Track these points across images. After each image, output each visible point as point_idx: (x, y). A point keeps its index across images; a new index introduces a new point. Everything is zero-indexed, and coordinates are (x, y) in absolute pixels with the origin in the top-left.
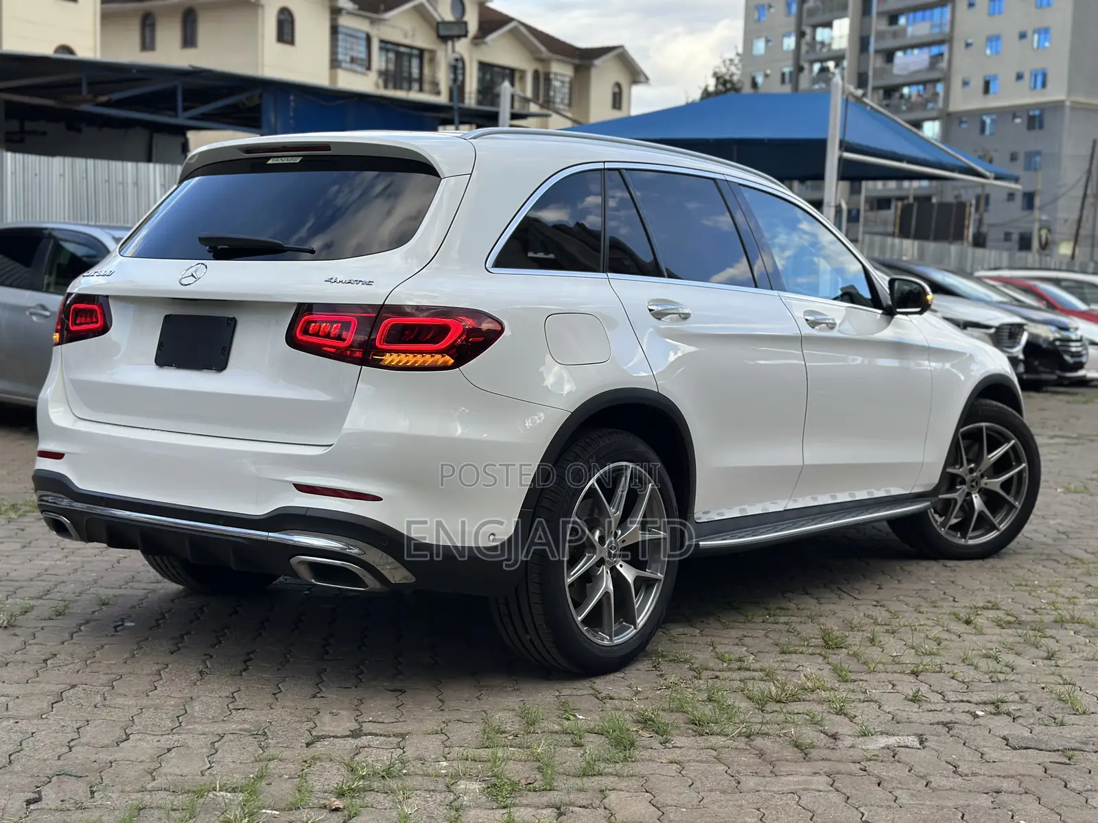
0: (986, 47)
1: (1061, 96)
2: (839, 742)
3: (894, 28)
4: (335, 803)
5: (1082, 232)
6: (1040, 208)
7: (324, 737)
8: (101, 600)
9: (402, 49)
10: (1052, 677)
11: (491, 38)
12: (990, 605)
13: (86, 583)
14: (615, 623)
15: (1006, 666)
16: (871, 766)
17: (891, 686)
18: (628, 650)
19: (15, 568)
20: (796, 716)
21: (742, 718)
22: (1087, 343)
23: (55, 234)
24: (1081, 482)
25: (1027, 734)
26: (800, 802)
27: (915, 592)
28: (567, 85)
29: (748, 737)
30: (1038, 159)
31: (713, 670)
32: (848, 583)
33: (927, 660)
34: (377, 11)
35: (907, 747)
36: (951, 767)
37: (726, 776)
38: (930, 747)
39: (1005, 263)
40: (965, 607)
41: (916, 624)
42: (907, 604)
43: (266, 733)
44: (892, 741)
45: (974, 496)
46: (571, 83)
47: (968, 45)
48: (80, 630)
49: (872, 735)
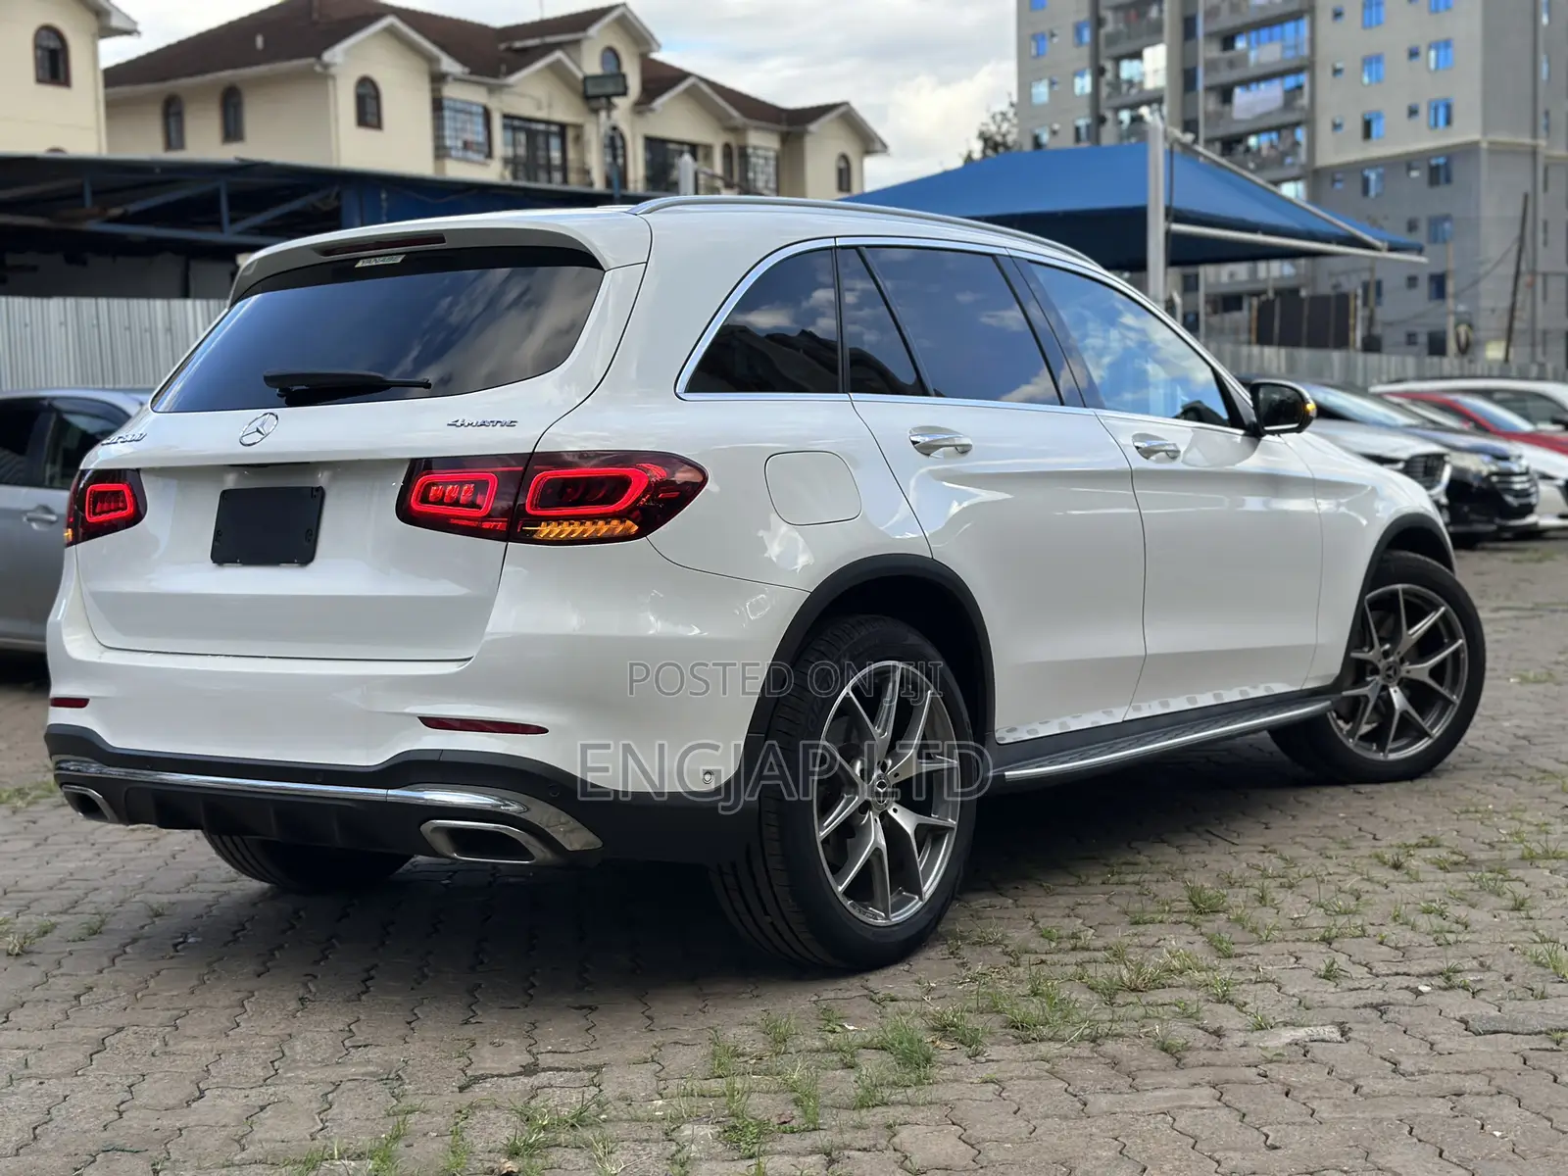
0: (1363, 70)
1: (1474, 136)
2: (1225, 1039)
3: (1229, 54)
4: (507, 1165)
5: (1517, 325)
6: (1456, 296)
7: (484, 1077)
8: (152, 910)
9: (535, 126)
10: (1523, 933)
11: (659, 103)
12: (1426, 841)
13: (130, 888)
14: (891, 894)
15: (1457, 923)
16: (1273, 1070)
17: (1293, 960)
18: (913, 932)
19: (28, 873)
20: (1160, 1009)
21: (1083, 1013)
22: (1536, 476)
23: (57, 404)
24: (1542, 667)
25: (1494, 1013)
26: (1176, 1125)
27: (1317, 830)
28: (772, 163)
29: (1093, 1041)
30: (1447, 226)
31: (1036, 953)
32: (1221, 824)
33: (1342, 920)
34: (496, 75)
35: (1323, 1041)
36: (1388, 1064)
37: (1066, 1095)
38: (1356, 1039)
39: (1411, 371)
40: (1392, 846)
41: (1324, 873)
42: (1306, 847)
43: (400, 1077)
44: (1301, 1033)
45: (1392, 690)
46: (777, 159)
47: (1337, 72)
48: (125, 952)
49: (1271, 1027)
